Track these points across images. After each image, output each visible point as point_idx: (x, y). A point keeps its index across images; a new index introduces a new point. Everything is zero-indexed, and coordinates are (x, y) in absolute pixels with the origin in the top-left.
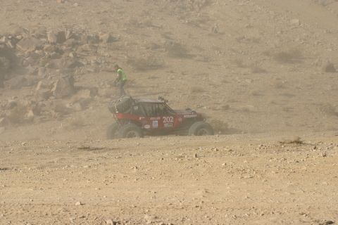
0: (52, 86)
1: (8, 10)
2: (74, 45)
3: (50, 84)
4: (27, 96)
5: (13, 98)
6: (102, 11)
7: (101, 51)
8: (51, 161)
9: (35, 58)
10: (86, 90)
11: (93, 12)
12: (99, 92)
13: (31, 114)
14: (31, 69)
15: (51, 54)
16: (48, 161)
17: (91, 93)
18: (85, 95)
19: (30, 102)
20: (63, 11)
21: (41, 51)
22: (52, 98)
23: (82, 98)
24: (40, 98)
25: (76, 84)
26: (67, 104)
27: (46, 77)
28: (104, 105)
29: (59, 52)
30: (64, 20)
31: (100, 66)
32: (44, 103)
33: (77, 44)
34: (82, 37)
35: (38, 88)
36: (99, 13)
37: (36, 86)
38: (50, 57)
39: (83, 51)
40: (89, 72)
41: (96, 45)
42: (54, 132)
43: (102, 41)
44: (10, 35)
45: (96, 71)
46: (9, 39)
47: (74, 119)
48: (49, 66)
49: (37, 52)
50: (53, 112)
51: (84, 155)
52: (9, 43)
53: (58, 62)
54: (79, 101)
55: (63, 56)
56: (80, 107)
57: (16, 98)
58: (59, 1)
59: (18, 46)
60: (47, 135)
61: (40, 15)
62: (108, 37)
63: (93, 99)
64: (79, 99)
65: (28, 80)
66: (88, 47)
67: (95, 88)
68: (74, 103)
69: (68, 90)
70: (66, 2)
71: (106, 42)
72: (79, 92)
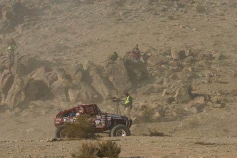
0: (174, 93)
1: (141, 33)
2: (192, 61)
3: (172, 92)
4: (155, 101)
5: (144, 102)
6: (215, 35)
7: (213, 67)
9: (162, 71)
10: (201, 97)
11: (207, 35)
12: (212, 98)
13: (157, 114)
14: (158, 80)
15: (174, 68)
16: (171, 152)
17: (205, 100)
18: (200, 100)
19: (157, 106)
20: (184, 35)
21: (166, 66)
22: (174, 102)
23: (198, 104)
24: (165, 103)
25: (193, 92)
26: (186, 107)
27: (169, 86)
28: (215, 109)
29: (181, 67)
30: (185, 42)
31: (212, 78)
32: (168, 106)
33: (195, 60)
34: (199, 55)
35: (163, 94)
36: (212, 36)
37: (162, 93)
38: (173, 70)
39: (200, 66)
40: (204, 83)
41: (210, 61)
42: (175, 130)
44: (142, 53)
45: (209, 82)
47: (191, 120)
48: (172, 78)
49: (163, 66)
50: (175, 114)
51: (199, 149)
52: (142, 59)
53: (179, 74)
54: (196, 105)
55: (184, 70)
56: (196, 110)
57: (146, 102)
58: (181, 26)
59: (149, 61)
60: (170, 132)
61: (166, 38)
62: (219, 55)
63: (206, 105)
64: (195, 104)
65: (156, 88)
66: (203, 63)
67: (208, 95)
68: (191, 107)
69: (187, 97)
70: (187, 27)
71: (217, 59)
72: (196, 98)
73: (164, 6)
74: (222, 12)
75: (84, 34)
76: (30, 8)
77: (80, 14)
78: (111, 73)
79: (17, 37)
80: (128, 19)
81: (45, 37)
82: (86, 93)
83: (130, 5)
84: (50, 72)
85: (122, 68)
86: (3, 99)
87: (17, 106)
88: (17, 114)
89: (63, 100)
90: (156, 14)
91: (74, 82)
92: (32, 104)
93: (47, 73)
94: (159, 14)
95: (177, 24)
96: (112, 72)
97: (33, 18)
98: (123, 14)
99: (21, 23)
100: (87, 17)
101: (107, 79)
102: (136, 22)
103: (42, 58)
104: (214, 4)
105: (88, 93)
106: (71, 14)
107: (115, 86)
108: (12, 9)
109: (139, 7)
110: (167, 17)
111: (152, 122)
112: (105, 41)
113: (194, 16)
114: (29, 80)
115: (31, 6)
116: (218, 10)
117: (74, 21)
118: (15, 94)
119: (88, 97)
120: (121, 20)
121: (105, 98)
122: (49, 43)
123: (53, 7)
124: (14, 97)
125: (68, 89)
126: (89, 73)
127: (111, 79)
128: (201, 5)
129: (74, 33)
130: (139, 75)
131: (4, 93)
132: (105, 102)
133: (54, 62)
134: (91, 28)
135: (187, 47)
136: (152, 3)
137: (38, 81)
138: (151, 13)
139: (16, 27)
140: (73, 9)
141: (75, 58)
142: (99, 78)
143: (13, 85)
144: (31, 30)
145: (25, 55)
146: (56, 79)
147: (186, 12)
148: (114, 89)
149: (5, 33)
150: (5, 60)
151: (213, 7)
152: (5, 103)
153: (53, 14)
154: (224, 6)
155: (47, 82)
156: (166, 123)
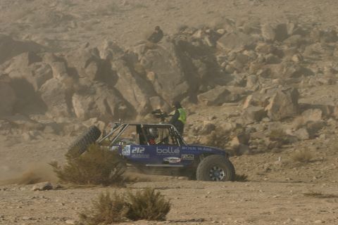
0: (267, 103)
2: (300, 44)
3: (263, 100)
4: (231, 116)
5: (210, 118)
8: (266, 211)
9: (243, 62)
10: (316, 110)
12: (335, 113)
13: (235, 142)
14: (237, 78)
15: (267, 57)
16: (261, 211)
17: (323, 114)
18: (314, 117)
19: (235, 126)
21: (251, 52)
22: (266, 119)
23: (309, 122)
24: (250, 120)
25: (301, 101)
26: (288, 129)
27: (257, 89)
29: (278, 54)
30: (287, 8)
32: (254, 126)
33: (305, 42)
34: (312, 33)
35: (246, 105)
37: (243, 103)
38: (264, 60)
39: (313, 53)
40: (321, 84)
42: (268, 169)
44: (208, 28)
45: (331, 82)
46: (206, 33)
47: (298, 151)
48: (262, 75)
49: (246, 53)
50: (267, 141)
51: (313, 205)
52: (207, 40)
53: (275, 68)
54: (306, 125)
55: (284, 59)
56: (307, 133)
57: (214, 118)
59: (220, 44)
60: (258, 174)
63: (325, 124)
64: (304, 122)
65: (233, 94)
66: (320, 47)
67: (329, 106)
68: (298, 129)
69: (290, 110)
72: (306, 112)
78: (151, 66)
82: (105, 102)
84: (37, 64)
85: (170, 56)
89: (62, 114)
91: (82, 81)
93: (32, 65)
96: (152, 63)
101: (143, 76)
103: (24, 38)
105: (109, 102)
107: (158, 88)
112: (140, 6)
119: (108, 109)
121: (138, 110)
122: (35, 9)
125: (72, 95)
126: (110, 65)
127: (150, 76)
130: (202, 69)
132: (138, 118)
133: (46, 44)
135: (290, 18)
137: (16, 79)
141: (84, 37)
142: (129, 74)
146: (50, 75)
148: (155, 94)
155: (32, 80)
156: (252, 157)
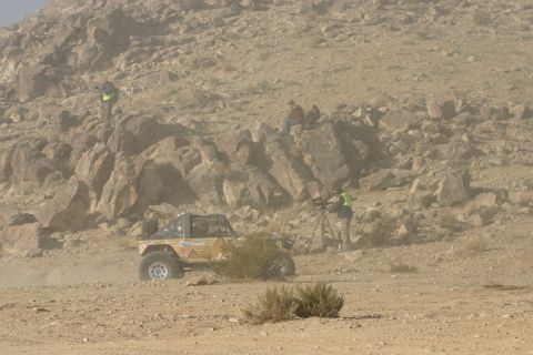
0: (435, 187)
1: (365, 67)
2: (469, 122)
3: (432, 184)
4: (397, 202)
5: (374, 204)
6: (512, 68)
7: (512, 132)
8: (445, 305)
9: (408, 143)
10: (490, 194)
11: (498, 70)
12: (511, 196)
13: (402, 230)
14: (402, 159)
15: (434, 136)
16: (440, 305)
17: (497, 198)
18: (488, 201)
19: (401, 212)
20: (451, 69)
21: (417, 131)
22: (435, 205)
23: (484, 207)
24: (418, 206)
25: (474, 185)
26: (460, 215)
27: (424, 172)
28: (518, 218)
29: (446, 134)
30: (454, 83)
31: (511, 156)
32: (422, 212)
33: (474, 120)
34: (482, 110)
35: (413, 190)
36: (508, 72)
37: (410, 187)
38: (431, 140)
39: (484, 131)
40: (494, 165)
41: (504, 122)
42: (440, 260)
43: (513, 116)
44: (368, 106)
45: (505, 163)
46: (367, 112)
47: (471, 239)
48: (429, 156)
49: (411, 132)
50: (438, 229)
51: (495, 298)
52: (367, 119)
53: (444, 149)
54: (479, 211)
55: (453, 139)
56: (480, 219)
57: (378, 204)
58: (445, 53)
59: (382, 123)
60: (429, 265)
61: (415, 75)
62: (523, 110)
63: (500, 209)
64: (478, 207)
65: (398, 177)
66: (491, 125)
67: (504, 190)
68: (470, 215)
69: (461, 194)
70: (455, 54)
71: (519, 116)
72: (479, 196)
73: (409, 13)
74: (526, 23)
75: (251, 70)
76: (143, 21)
77: (241, 30)
78: (308, 149)
79: (117, 78)
80: (337, 39)
81: (173, 77)
82: (259, 188)
83: (341, 12)
84: (185, 148)
85: (328, 137)
86: (94, 201)
87: (122, 216)
88: (122, 232)
89: (212, 202)
90: (393, 29)
91: (234, 166)
92: (152, 211)
93: (179, 149)
94: (398, 30)
95: (436, 48)
96: (308, 145)
97: (149, 40)
98: (328, 30)
99: (124, 51)
100: (255, 36)
101: (300, 159)
102: (353, 45)
103: (169, 120)
104: (509, 7)
105: (262, 188)
106: (224, 31)
107: (315, 173)
108: (107, 23)
109: (359, 16)
110: (415, 36)
111: (393, 245)
112: (293, 84)
113: (469, 32)
114: (145, 164)
115: (143, 17)
116: (516, 19)
117: (229, 44)
118: (116, 192)
119: (262, 196)
120: (322, 41)
121: (295, 197)
122: (180, 89)
123: (187, 18)
124: (114, 197)
125: (222, 181)
126: (264, 149)
127: (307, 159)
128: (483, 9)
129: (230, 69)
130: (363, 151)
131: (94, 190)
132: (296, 205)
133: (193, 126)
134: (264, 58)
135: (457, 94)
136: (386, 7)
137: (162, 165)
138: (384, 26)
139: (114, 59)
140: (226, 20)
141: (233, 118)
142: (284, 158)
143: (113, 173)
144: (144, 64)
145: (135, 113)
146: (199, 160)
147: (453, 24)
148: (313, 179)
149: (93, 71)
150: (95, 125)
151: (507, 14)
152: (98, 209)
153: (186, 32)
154: (529, 11)
155: (180, 166)
156: (421, 246)
